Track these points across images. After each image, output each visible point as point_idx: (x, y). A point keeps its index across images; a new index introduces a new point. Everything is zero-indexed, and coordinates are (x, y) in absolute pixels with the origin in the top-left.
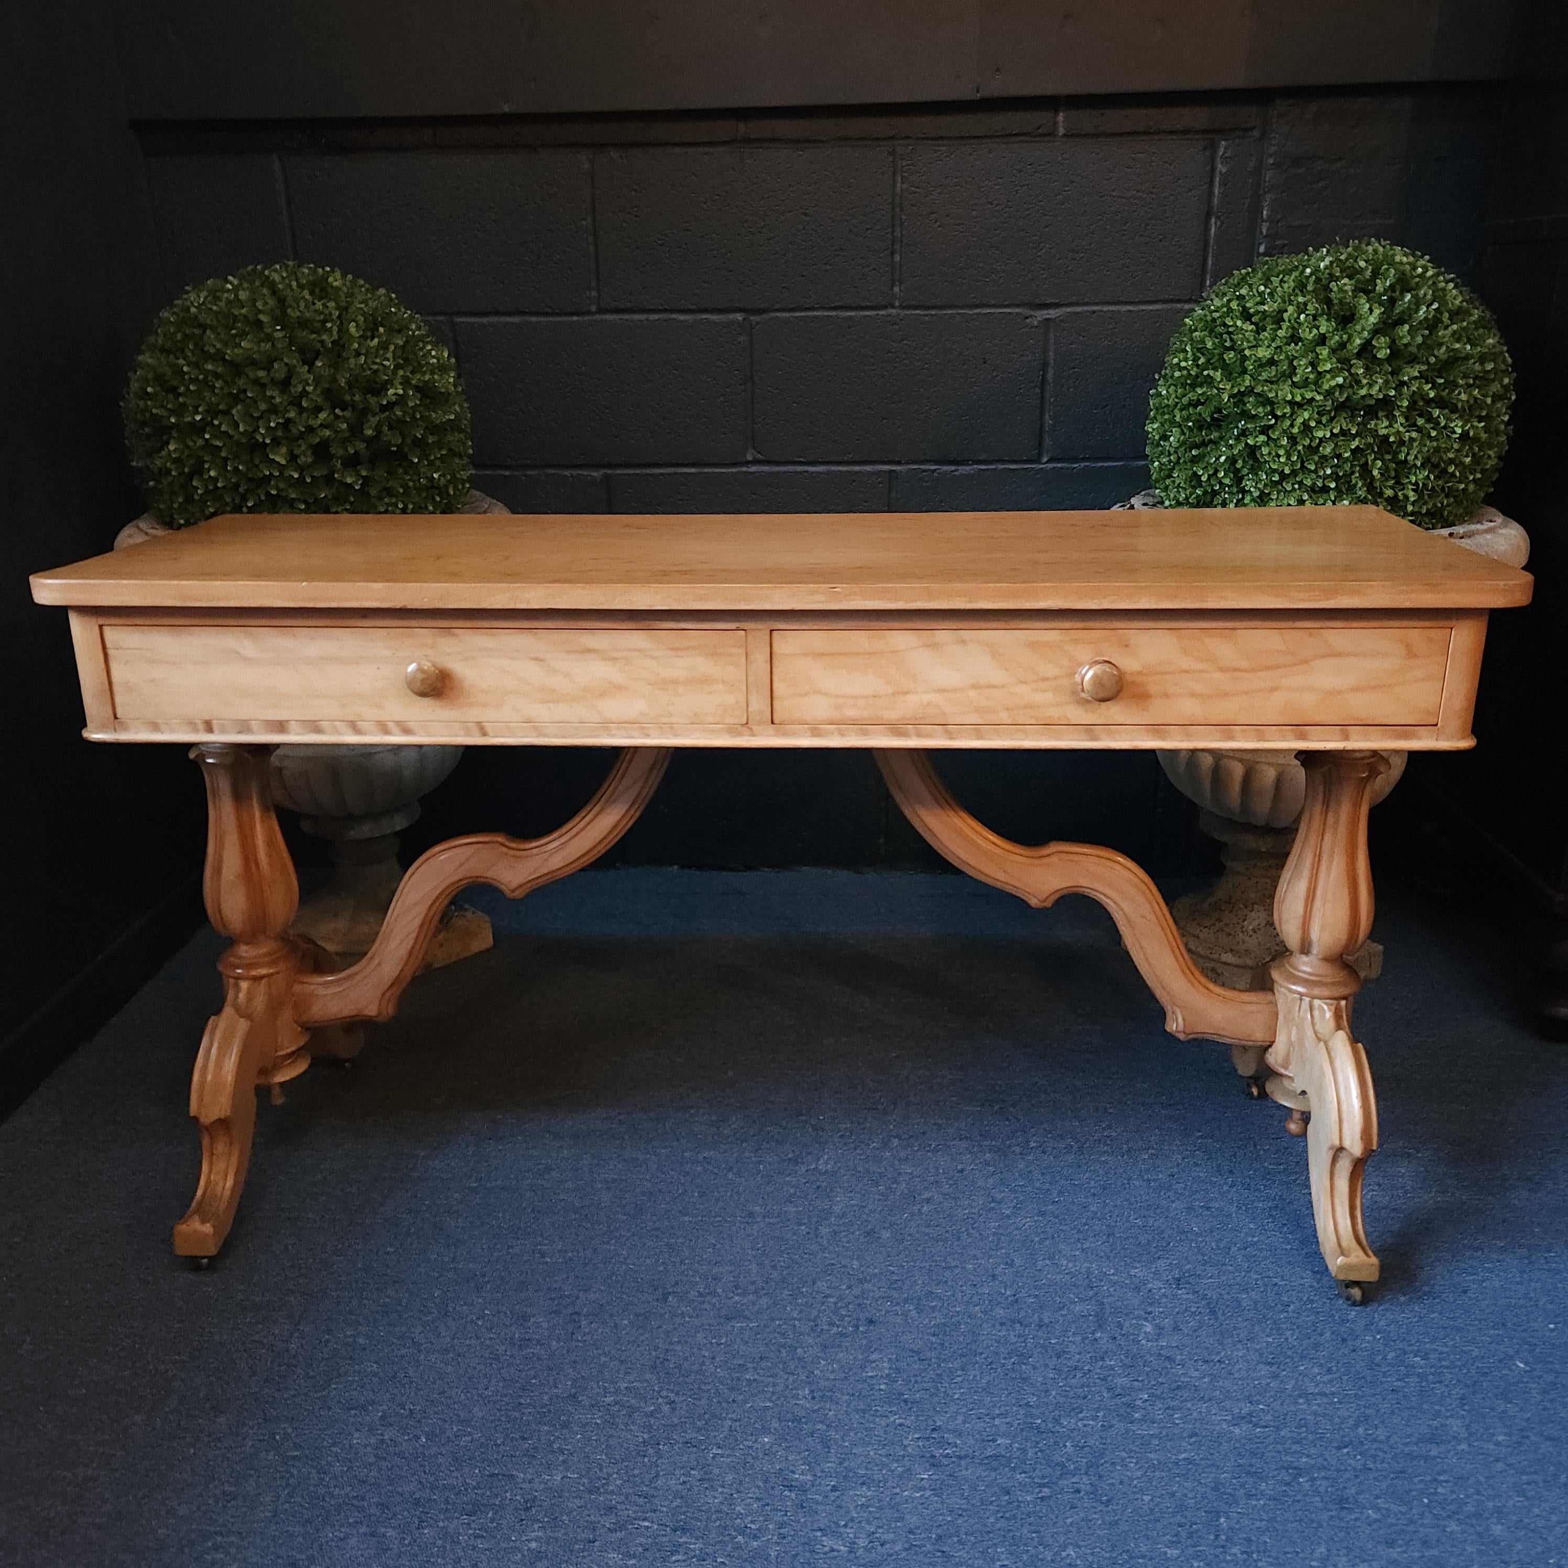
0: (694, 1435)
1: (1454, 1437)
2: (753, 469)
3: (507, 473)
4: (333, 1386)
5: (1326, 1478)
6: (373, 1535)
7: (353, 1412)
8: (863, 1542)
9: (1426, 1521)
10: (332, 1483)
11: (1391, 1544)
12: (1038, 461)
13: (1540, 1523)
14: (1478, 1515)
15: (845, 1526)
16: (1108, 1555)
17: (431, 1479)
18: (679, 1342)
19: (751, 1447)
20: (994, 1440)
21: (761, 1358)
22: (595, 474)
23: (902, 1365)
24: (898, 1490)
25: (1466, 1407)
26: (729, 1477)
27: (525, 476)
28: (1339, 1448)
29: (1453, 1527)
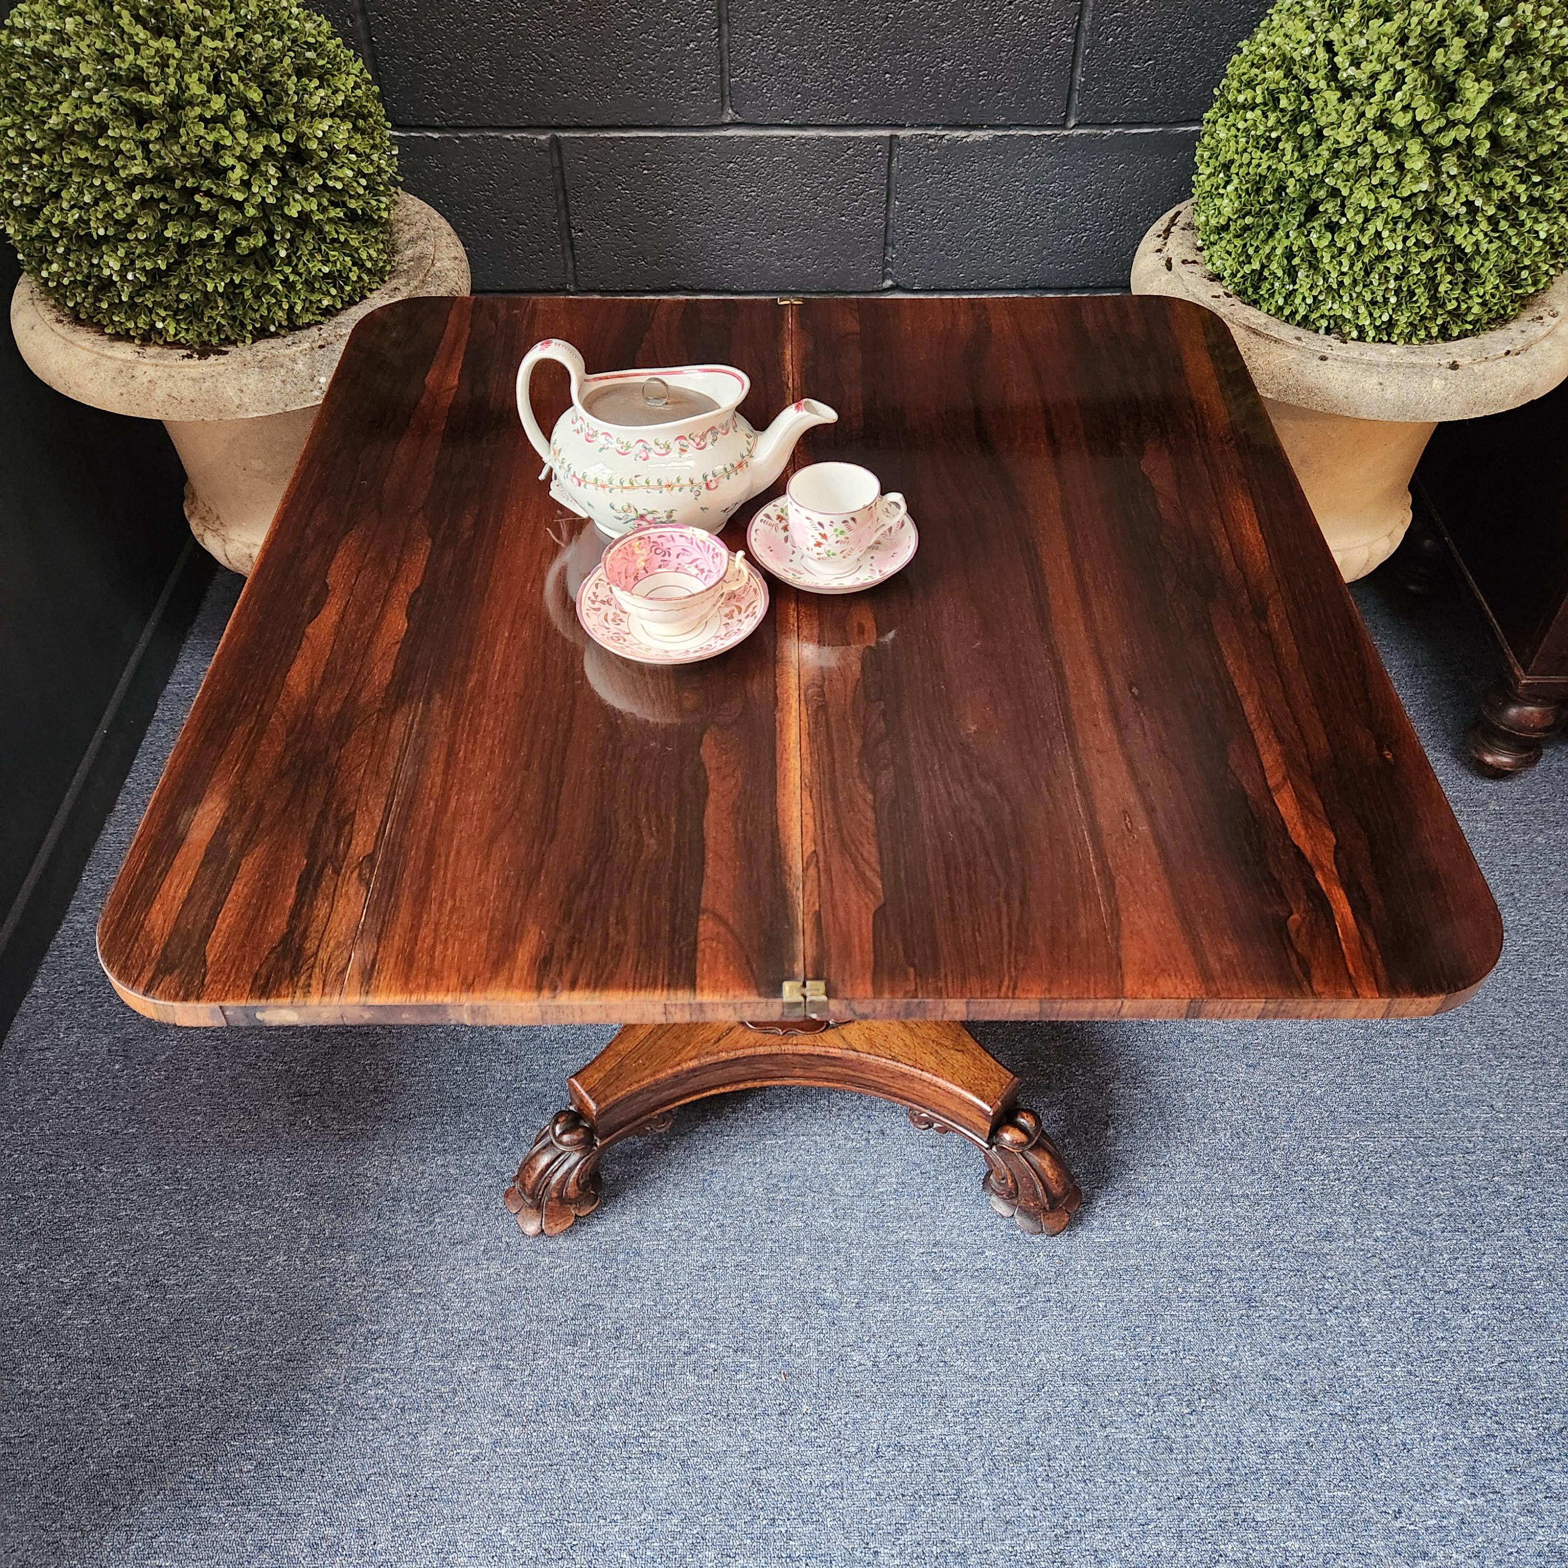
0: (743, 1258)
1: (1344, 1234)
2: (730, 133)
3: (436, 136)
4: (437, 1220)
5: (1240, 1279)
6: (498, 1367)
7: (459, 1247)
8: (883, 1355)
9: (1312, 1316)
10: (456, 1319)
11: (1283, 1339)
12: (1063, 126)
13: (1399, 1314)
14: (1352, 1309)
15: (869, 1342)
16: (1070, 1359)
17: (536, 1311)
18: (721, 1163)
19: (789, 1268)
20: (983, 1252)
21: (791, 1177)
22: (543, 137)
23: (906, 1179)
24: (907, 1305)
25: (1357, 1204)
26: (775, 1298)
27: (459, 138)
28: (1253, 1250)
29: (1332, 1321)
